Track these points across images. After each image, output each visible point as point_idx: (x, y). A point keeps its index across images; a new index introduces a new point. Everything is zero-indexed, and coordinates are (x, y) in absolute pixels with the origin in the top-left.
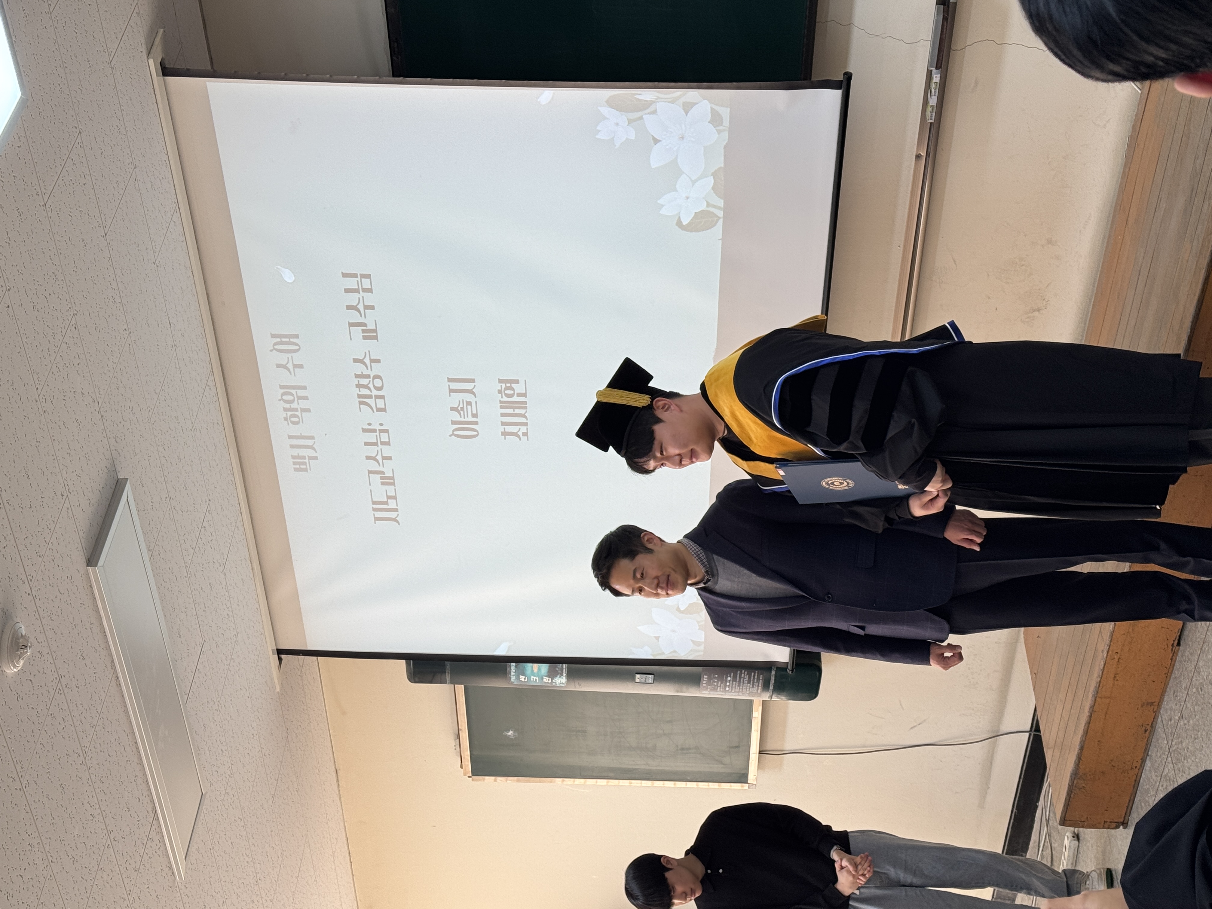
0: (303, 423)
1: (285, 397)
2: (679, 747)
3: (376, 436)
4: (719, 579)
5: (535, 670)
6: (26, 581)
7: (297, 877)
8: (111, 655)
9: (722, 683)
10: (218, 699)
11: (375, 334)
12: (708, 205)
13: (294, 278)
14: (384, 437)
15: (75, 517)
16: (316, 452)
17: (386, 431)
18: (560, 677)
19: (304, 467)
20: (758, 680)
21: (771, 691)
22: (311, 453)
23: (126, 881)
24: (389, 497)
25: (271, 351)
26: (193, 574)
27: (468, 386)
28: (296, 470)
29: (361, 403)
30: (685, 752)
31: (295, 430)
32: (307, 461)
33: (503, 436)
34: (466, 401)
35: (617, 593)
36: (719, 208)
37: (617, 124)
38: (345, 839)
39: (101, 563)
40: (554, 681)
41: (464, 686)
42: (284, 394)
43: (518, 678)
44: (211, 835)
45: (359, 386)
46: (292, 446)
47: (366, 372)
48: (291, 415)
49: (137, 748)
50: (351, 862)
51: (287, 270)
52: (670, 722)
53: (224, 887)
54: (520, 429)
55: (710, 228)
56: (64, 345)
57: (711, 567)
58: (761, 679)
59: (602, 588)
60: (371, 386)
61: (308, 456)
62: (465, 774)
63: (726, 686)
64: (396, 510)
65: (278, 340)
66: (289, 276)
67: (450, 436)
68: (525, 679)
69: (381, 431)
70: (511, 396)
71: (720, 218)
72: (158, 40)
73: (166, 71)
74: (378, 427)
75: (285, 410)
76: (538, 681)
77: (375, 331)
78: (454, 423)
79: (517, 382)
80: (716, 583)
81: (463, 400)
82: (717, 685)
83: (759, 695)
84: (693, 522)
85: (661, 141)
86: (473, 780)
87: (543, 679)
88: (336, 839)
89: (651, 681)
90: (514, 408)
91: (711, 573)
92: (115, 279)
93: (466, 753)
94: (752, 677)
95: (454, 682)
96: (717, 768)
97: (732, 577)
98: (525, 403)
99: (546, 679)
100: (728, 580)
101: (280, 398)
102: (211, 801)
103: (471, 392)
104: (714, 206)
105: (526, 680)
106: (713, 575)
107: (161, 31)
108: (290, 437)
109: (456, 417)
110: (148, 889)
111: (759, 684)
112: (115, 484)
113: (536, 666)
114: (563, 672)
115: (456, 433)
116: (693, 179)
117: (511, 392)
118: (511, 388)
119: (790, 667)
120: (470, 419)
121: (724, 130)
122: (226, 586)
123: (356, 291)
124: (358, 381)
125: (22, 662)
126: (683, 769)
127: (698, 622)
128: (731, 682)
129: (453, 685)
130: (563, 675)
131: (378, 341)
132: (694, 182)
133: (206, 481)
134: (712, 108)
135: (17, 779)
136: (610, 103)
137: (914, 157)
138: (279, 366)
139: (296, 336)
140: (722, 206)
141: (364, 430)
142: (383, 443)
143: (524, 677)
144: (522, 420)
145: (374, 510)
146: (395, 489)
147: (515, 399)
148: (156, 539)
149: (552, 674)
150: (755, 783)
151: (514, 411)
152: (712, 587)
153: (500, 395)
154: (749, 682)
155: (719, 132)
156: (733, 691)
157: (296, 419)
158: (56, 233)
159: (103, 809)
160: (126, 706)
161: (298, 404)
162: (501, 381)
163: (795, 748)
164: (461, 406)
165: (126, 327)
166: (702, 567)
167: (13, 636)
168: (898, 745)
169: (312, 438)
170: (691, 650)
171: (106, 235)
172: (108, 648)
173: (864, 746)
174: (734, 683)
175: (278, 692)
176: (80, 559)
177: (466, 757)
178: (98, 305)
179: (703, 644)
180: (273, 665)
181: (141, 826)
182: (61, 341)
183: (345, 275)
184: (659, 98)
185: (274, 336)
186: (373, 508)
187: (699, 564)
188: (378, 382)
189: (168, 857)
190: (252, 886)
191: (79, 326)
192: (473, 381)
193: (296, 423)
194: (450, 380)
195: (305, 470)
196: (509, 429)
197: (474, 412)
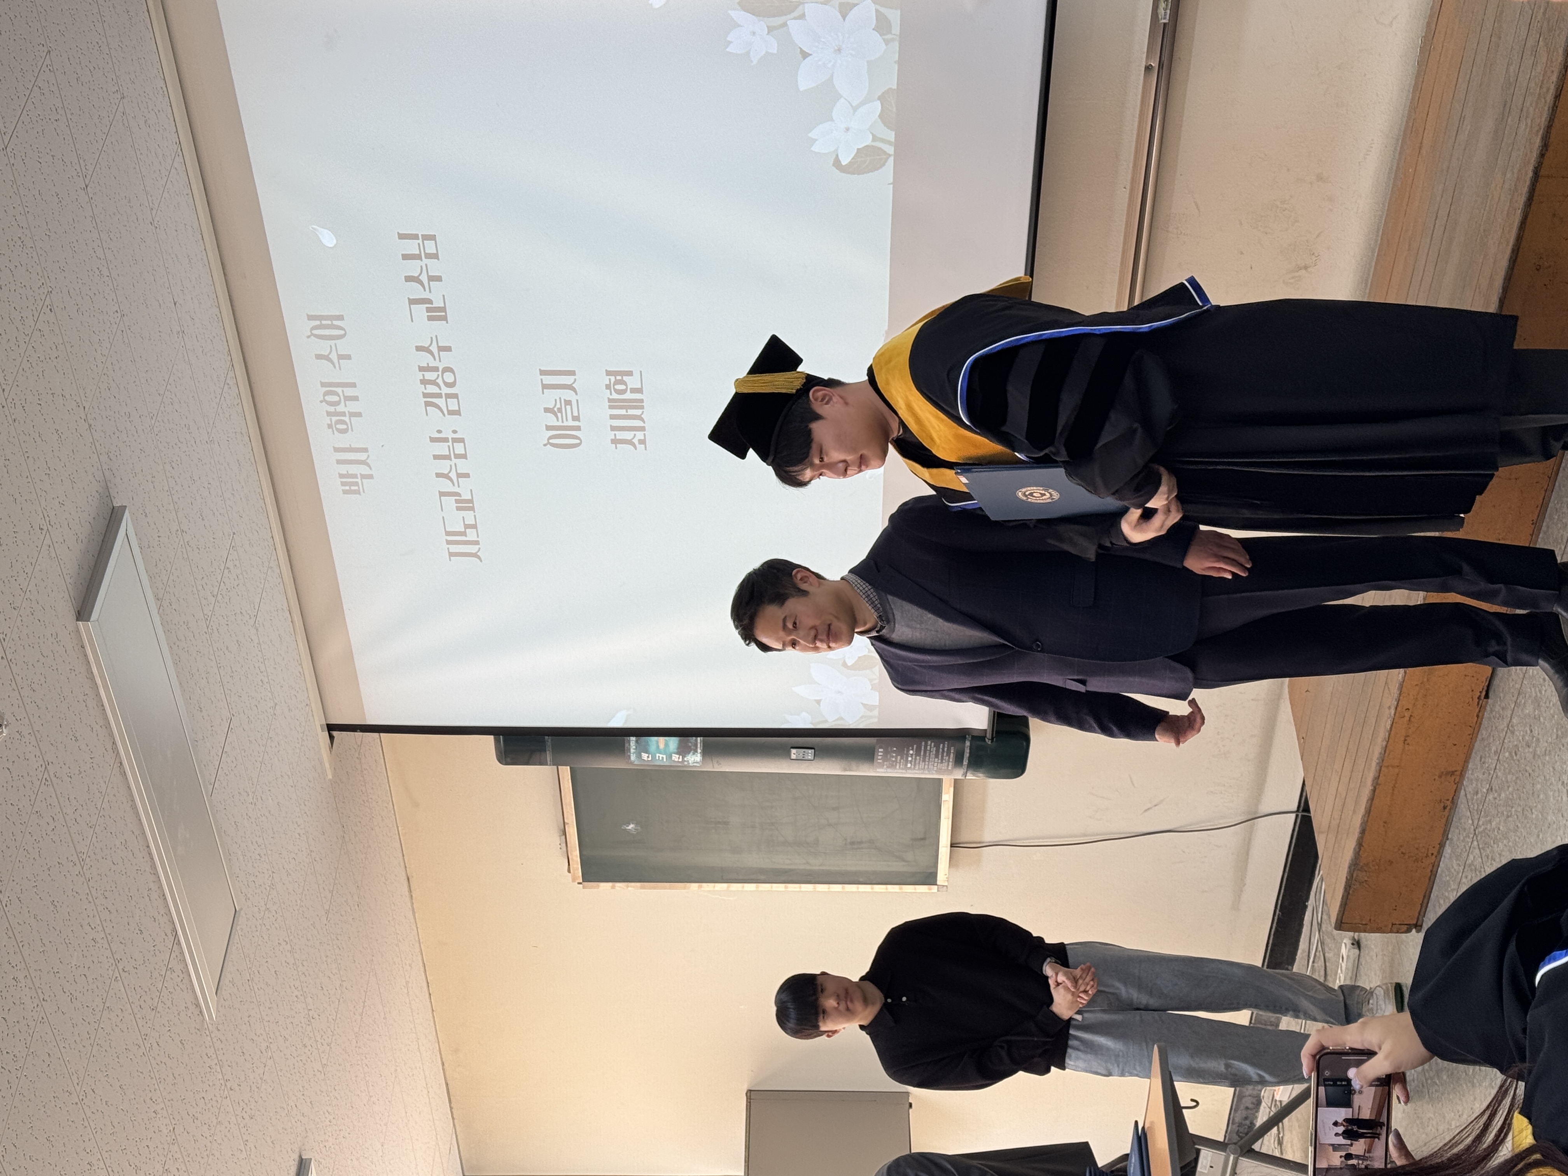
0: (352, 431)
1: (328, 398)
2: (849, 841)
3: (449, 446)
4: (896, 626)
5: (662, 746)
7: (361, 1014)
8: (111, 735)
9: (902, 758)
10: (253, 790)
11: (444, 314)
12: (875, 138)
13: (335, 241)
14: (459, 449)
15: (59, 557)
16: (371, 468)
17: (461, 440)
18: (694, 754)
19: (356, 488)
20: (948, 754)
21: (965, 767)
22: (363, 470)
23: (140, 1022)
24: (467, 526)
25: (309, 337)
26: (215, 630)
27: (567, 380)
28: (345, 492)
29: (427, 404)
30: (856, 846)
31: (343, 441)
32: (359, 480)
33: (614, 445)
34: (565, 400)
35: (765, 648)
36: (889, 143)
37: (754, 33)
38: (421, 964)
39: (94, 616)
40: (685, 759)
41: (571, 768)
42: (325, 394)
43: (639, 756)
44: (248, 963)
45: (424, 382)
46: (339, 462)
47: (433, 364)
48: (339, 420)
49: (150, 854)
50: (430, 994)
51: (326, 231)
52: (836, 809)
53: (267, 1029)
54: (635, 435)
55: (877, 169)
56: (36, 333)
57: (885, 611)
58: (952, 751)
59: (745, 641)
60: (440, 381)
61: (361, 474)
62: (574, 880)
63: (907, 761)
64: (476, 543)
65: (318, 323)
66: (328, 239)
67: (545, 445)
68: (648, 757)
69: (455, 440)
70: (623, 392)
71: (890, 155)
74: (451, 436)
75: (329, 414)
76: (665, 760)
77: (443, 309)
78: (549, 428)
79: (630, 373)
80: (893, 630)
81: (560, 398)
82: (896, 761)
83: (950, 773)
84: (860, 554)
85: (811, 55)
86: (584, 888)
87: (671, 757)
88: (410, 965)
89: (810, 757)
90: (627, 408)
91: (886, 617)
92: (100, 245)
93: (574, 854)
94: (941, 750)
95: (557, 763)
96: (896, 866)
97: (914, 623)
98: (642, 401)
99: (675, 757)
100: (908, 626)
101: (322, 398)
102: (248, 919)
103: (570, 387)
104: (883, 140)
105: (650, 759)
106: (888, 622)
108: (337, 450)
109: (552, 420)
110: (169, 1033)
111: (949, 758)
112: (110, 514)
113: (662, 740)
114: (697, 748)
115: (552, 441)
116: (854, 104)
117: (622, 387)
118: (623, 382)
119: (989, 735)
120: (571, 423)
121: (894, 40)
122: (259, 643)
123: (418, 257)
124: (423, 375)
126: (853, 869)
127: (871, 680)
128: (914, 757)
129: (555, 767)
130: (697, 752)
131: (447, 323)
132: (855, 109)
133: (229, 508)
134: (877, 11)
136: (744, 6)
137: (1143, 69)
138: (319, 357)
139: (341, 318)
140: (893, 140)
141: (433, 440)
142: (457, 456)
143: (647, 755)
144: (639, 423)
145: (449, 542)
146: (475, 516)
147: (628, 396)
148: (165, 584)
149: (683, 750)
150: (946, 884)
151: (627, 412)
152: (888, 636)
153: (609, 391)
154: (937, 756)
155: (887, 42)
156: (917, 768)
157: (344, 427)
158: (22, 186)
159: (107, 932)
160: (133, 800)
161: (346, 406)
162: (609, 373)
163: (995, 840)
164: (558, 406)
165: (116, 308)
166: (873, 611)
168: (1129, 833)
169: (365, 450)
170: (862, 717)
171: (87, 187)
172: (108, 726)
173: (1085, 835)
174: (918, 758)
175: (330, 780)
176: (67, 611)
177: (575, 858)
178: (79, 280)
179: (877, 709)
180: (322, 744)
181: (157, 953)
182: (33, 328)
183: (402, 236)
185: (310, 318)
186: (447, 540)
187: (870, 608)
188: (449, 377)
189: (194, 992)
190: (304, 1026)
191: (55, 307)
192: (572, 373)
193: (344, 431)
194: (543, 373)
195: (357, 492)
196: (621, 435)
197: (576, 414)
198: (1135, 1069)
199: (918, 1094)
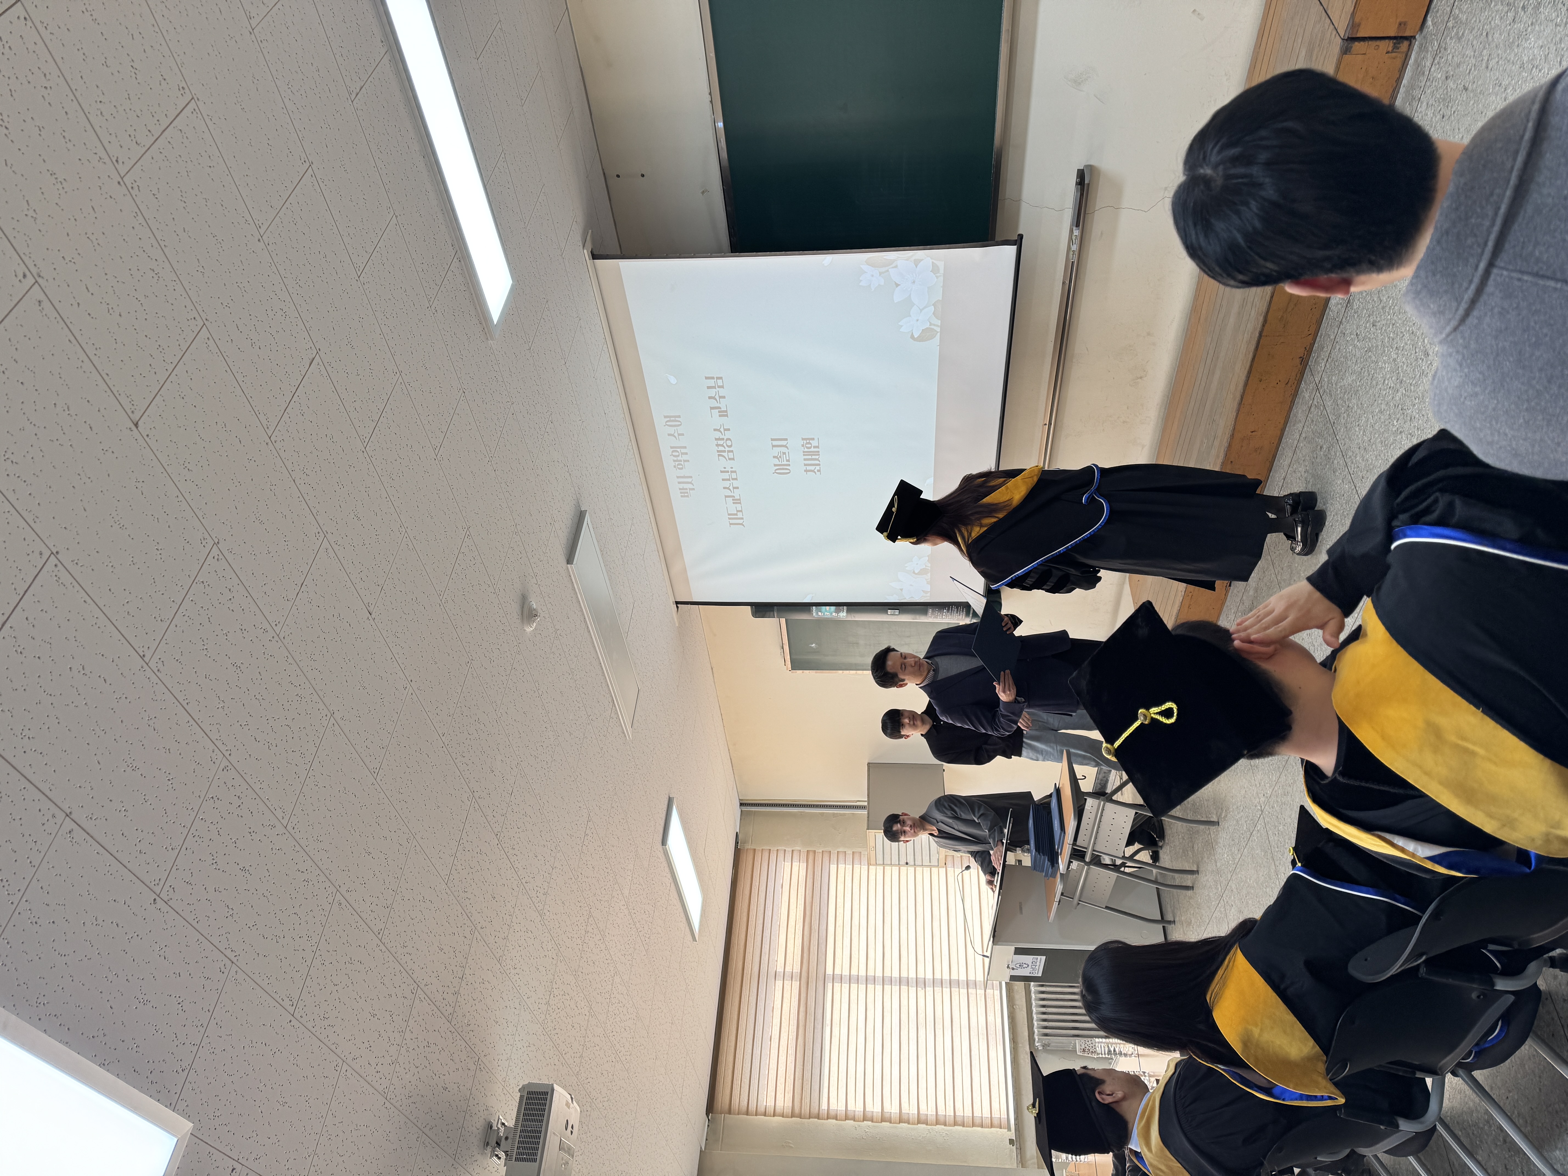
0: (685, 468)
1: (674, 454)
3: (729, 475)
5: (828, 609)
6: (534, 577)
7: (693, 731)
8: (583, 614)
9: (940, 613)
10: (644, 634)
11: (726, 413)
12: (931, 324)
13: (676, 381)
14: (734, 476)
15: (559, 537)
16: (693, 485)
17: (735, 472)
18: (842, 613)
20: (963, 611)
22: (690, 486)
23: (600, 742)
24: (738, 511)
25: (665, 426)
26: (626, 563)
27: (784, 443)
28: (682, 496)
29: (719, 455)
31: (681, 473)
32: (688, 491)
33: (806, 473)
34: (783, 452)
36: (937, 326)
37: (873, 276)
39: (575, 562)
40: (839, 616)
41: (785, 619)
42: (673, 452)
43: (817, 614)
44: (644, 713)
45: (717, 445)
46: (679, 483)
47: (722, 437)
48: (679, 464)
49: (601, 667)
51: (672, 377)
52: (909, 637)
53: (653, 741)
54: (816, 468)
55: (932, 339)
56: (546, 434)
60: (725, 445)
61: (689, 488)
62: (787, 669)
63: (943, 615)
64: (742, 519)
65: (668, 419)
66: (673, 380)
67: (773, 473)
69: (732, 472)
71: (938, 332)
72: (588, 238)
73: (595, 256)
74: (730, 470)
75: (674, 461)
76: (829, 617)
77: (726, 411)
78: (775, 465)
79: (813, 439)
81: (781, 451)
82: (938, 615)
85: (900, 285)
86: (792, 673)
87: (832, 615)
88: (714, 708)
89: (897, 613)
90: (812, 455)
92: (572, 390)
93: (787, 657)
94: (959, 609)
95: (779, 617)
98: (818, 452)
99: (834, 614)
101: (671, 454)
102: (644, 693)
103: (785, 446)
104: (934, 325)
105: (822, 615)
107: (590, 231)
108: (678, 477)
109: (776, 462)
110: (612, 746)
111: (963, 613)
112: (580, 514)
113: (828, 607)
114: (844, 610)
115: (777, 471)
116: (921, 308)
117: (810, 446)
118: (809, 443)
120: (785, 463)
121: (940, 276)
122: (645, 567)
123: (714, 387)
124: (717, 442)
125: (535, 624)
127: (926, 580)
128: (946, 613)
129: (779, 620)
130: (844, 613)
131: (728, 417)
132: (921, 310)
133: (631, 506)
134: (932, 262)
135: (536, 691)
136: (868, 262)
137: (1062, 284)
138: (669, 435)
139: (679, 417)
140: (939, 324)
141: (722, 472)
142: (733, 479)
143: (821, 613)
144: (817, 462)
145: (729, 519)
146: (741, 506)
147: (812, 449)
148: (604, 543)
149: (837, 612)
151: (812, 457)
153: (803, 447)
154: (957, 612)
155: (937, 277)
156: (947, 618)
157: (681, 467)
159: (584, 703)
160: (593, 643)
161: (682, 457)
162: (803, 439)
164: (779, 455)
165: (580, 418)
167: (529, 609)
169: (691, 477)
170: (922, 596)
171: (565, 363)
172: (582, 611)
174: (948, 613)
175: (677, 627)
176: (562, 560)
177: (788, 659)
178: (563, 407)
179: (929, 593)
180: (673, 611)
181: (606, 710)
182: (544, 431)
183: (707, 378)
184: (899, 257)
185: (665, 417)
188: (729, 443)
189: (622, 727)
190: (669, 738)
191: (553, 421)
192: (786, 440)
193: (682, 469)
194: (772, 440)
195: (688, 496)
196: (809, 468)
197: (788, 459)
198: (1050, 758)
199: (946, 765)
